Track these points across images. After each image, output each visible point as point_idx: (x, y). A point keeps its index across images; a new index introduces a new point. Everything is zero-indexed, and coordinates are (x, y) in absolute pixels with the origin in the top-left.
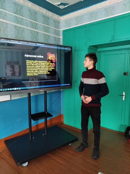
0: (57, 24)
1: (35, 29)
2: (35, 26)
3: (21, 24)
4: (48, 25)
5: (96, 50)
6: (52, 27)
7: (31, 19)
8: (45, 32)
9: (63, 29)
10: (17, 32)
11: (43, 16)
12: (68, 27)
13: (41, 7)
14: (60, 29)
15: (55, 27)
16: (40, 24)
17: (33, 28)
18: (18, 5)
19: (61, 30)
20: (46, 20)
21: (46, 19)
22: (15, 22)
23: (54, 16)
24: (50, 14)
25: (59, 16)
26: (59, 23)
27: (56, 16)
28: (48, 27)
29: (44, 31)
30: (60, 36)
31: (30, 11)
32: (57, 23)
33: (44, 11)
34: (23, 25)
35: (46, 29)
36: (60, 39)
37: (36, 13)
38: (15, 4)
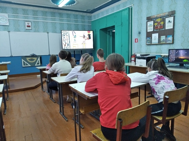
1: (77, 23)
2: (77, 21)
3: (70, 22)
5: (107, 30)
6: (86, 20)
7: (74, 19)
9: (93, 20)
10: (68, 26)
14: (91, 20)
16: (79, 20)
21: (83, 17)
22: (67, 22)
23: (87, 14)
24: (85, 14)
26: (91, 17)
27: (89, 14)
31: (74, 15)
33: (81, 14)
35: (83, 22)
37: (77, 15)
38: (67, 14)
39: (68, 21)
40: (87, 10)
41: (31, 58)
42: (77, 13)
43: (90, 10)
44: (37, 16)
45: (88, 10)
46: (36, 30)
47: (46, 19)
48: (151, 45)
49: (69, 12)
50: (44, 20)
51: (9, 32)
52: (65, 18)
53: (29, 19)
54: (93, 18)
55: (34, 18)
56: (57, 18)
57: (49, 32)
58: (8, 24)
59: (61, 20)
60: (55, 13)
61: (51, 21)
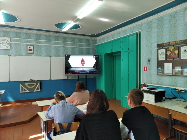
1: (81, 46)
2: (81, 45)
4: (89, 43)
5: (112, 55)
6: (91, 44)
7: (79, 43)
9: (98, 44)
10: (72, 49)
11: (86, 40)
14: (96, 44)
15: (93, 44)
16: (84, 44)
18: (73, 38)
21: (88, 41)
23: (92, 38)
24: (90, 38)
25: (96, 37)
26: (96, 41)
27: (94, 38)
31: (78, 39)
33: (86, 37)
34: (75, 46)
35: (87, 46)
37: (81, 39)
38: (71, 38)
39: (72, 45)
40: (92, 34)
41: (30, 83)
42: (82, 37)
43: (95, 34)
44: (41, 40)
45: (94, 34)
46: (38, 53)
48: (164, 76)
49: (74, 36)
51: (9, 56)
52: (69, 42)
53: (31, 43)
54: (98, 41)
55: (37, 42)
56: (61, 42)
57: (51, 56)
58: (9, 48)
59: (64, 44)
60: (58, 37)
61: (55, 45)
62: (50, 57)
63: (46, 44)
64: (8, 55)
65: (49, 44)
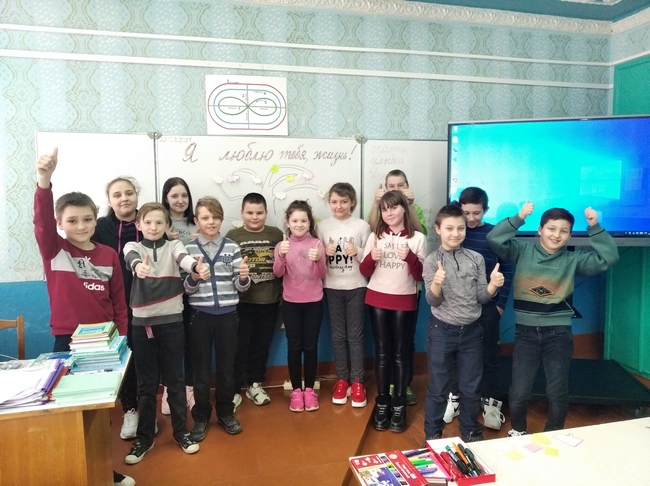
0: (597, 47)
1: (525, 78)
2: (522, 70)
3: (485, 75)
4: (566, 58)
6: (579, 63)
7: (511, 56)
8: (555, 79)
9: (618, 59)
10: (474, 95)
11: (551, 37)
12: (638, 52)
13: (543, 16)
14: (607, 61)
15: (590, 60)
16: (541, 61)
17: (518, 77)
18: (482, 29)
19: (610, 64)
20: (560, 45)
21: (561, 43)
22: (471, 74)
23: (587, 27)
24: (573, 25)
25: (606, 22)
26: (604, 42)
27: (594, 27)
28: (565, 65)
29: (550, 79)
30: (607, 82)
31: (511, 33)
32: (599, 46)
33: (553, 24)
34: (491, 76)
35: (557, 73)
36: (606, 90)
37: (528, 35)
38: (474, 29)
39: (478, 68)
44: (312, 42)
47: (356, 60)
49: (489, 17)
50: (346, 66)
51: (155, 136)
52: (460, 54)
53: (264, 61)
54: (616, 46)
55: (296, 56)
56: (419, 52)
57: (367, 135)
59: (436, 64)
60: (406, 23)
61: (385, 69)
62: (362, 141)
63: (339, 67)
64: (149, 135)
65: (356, 67)
